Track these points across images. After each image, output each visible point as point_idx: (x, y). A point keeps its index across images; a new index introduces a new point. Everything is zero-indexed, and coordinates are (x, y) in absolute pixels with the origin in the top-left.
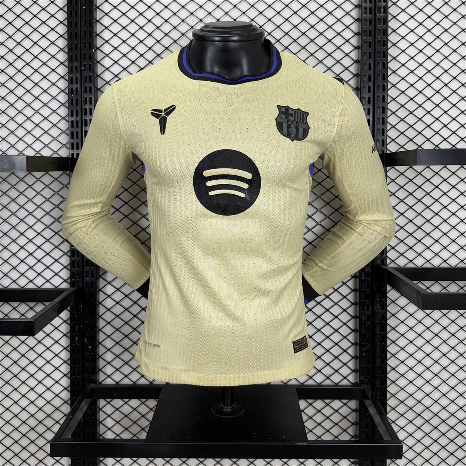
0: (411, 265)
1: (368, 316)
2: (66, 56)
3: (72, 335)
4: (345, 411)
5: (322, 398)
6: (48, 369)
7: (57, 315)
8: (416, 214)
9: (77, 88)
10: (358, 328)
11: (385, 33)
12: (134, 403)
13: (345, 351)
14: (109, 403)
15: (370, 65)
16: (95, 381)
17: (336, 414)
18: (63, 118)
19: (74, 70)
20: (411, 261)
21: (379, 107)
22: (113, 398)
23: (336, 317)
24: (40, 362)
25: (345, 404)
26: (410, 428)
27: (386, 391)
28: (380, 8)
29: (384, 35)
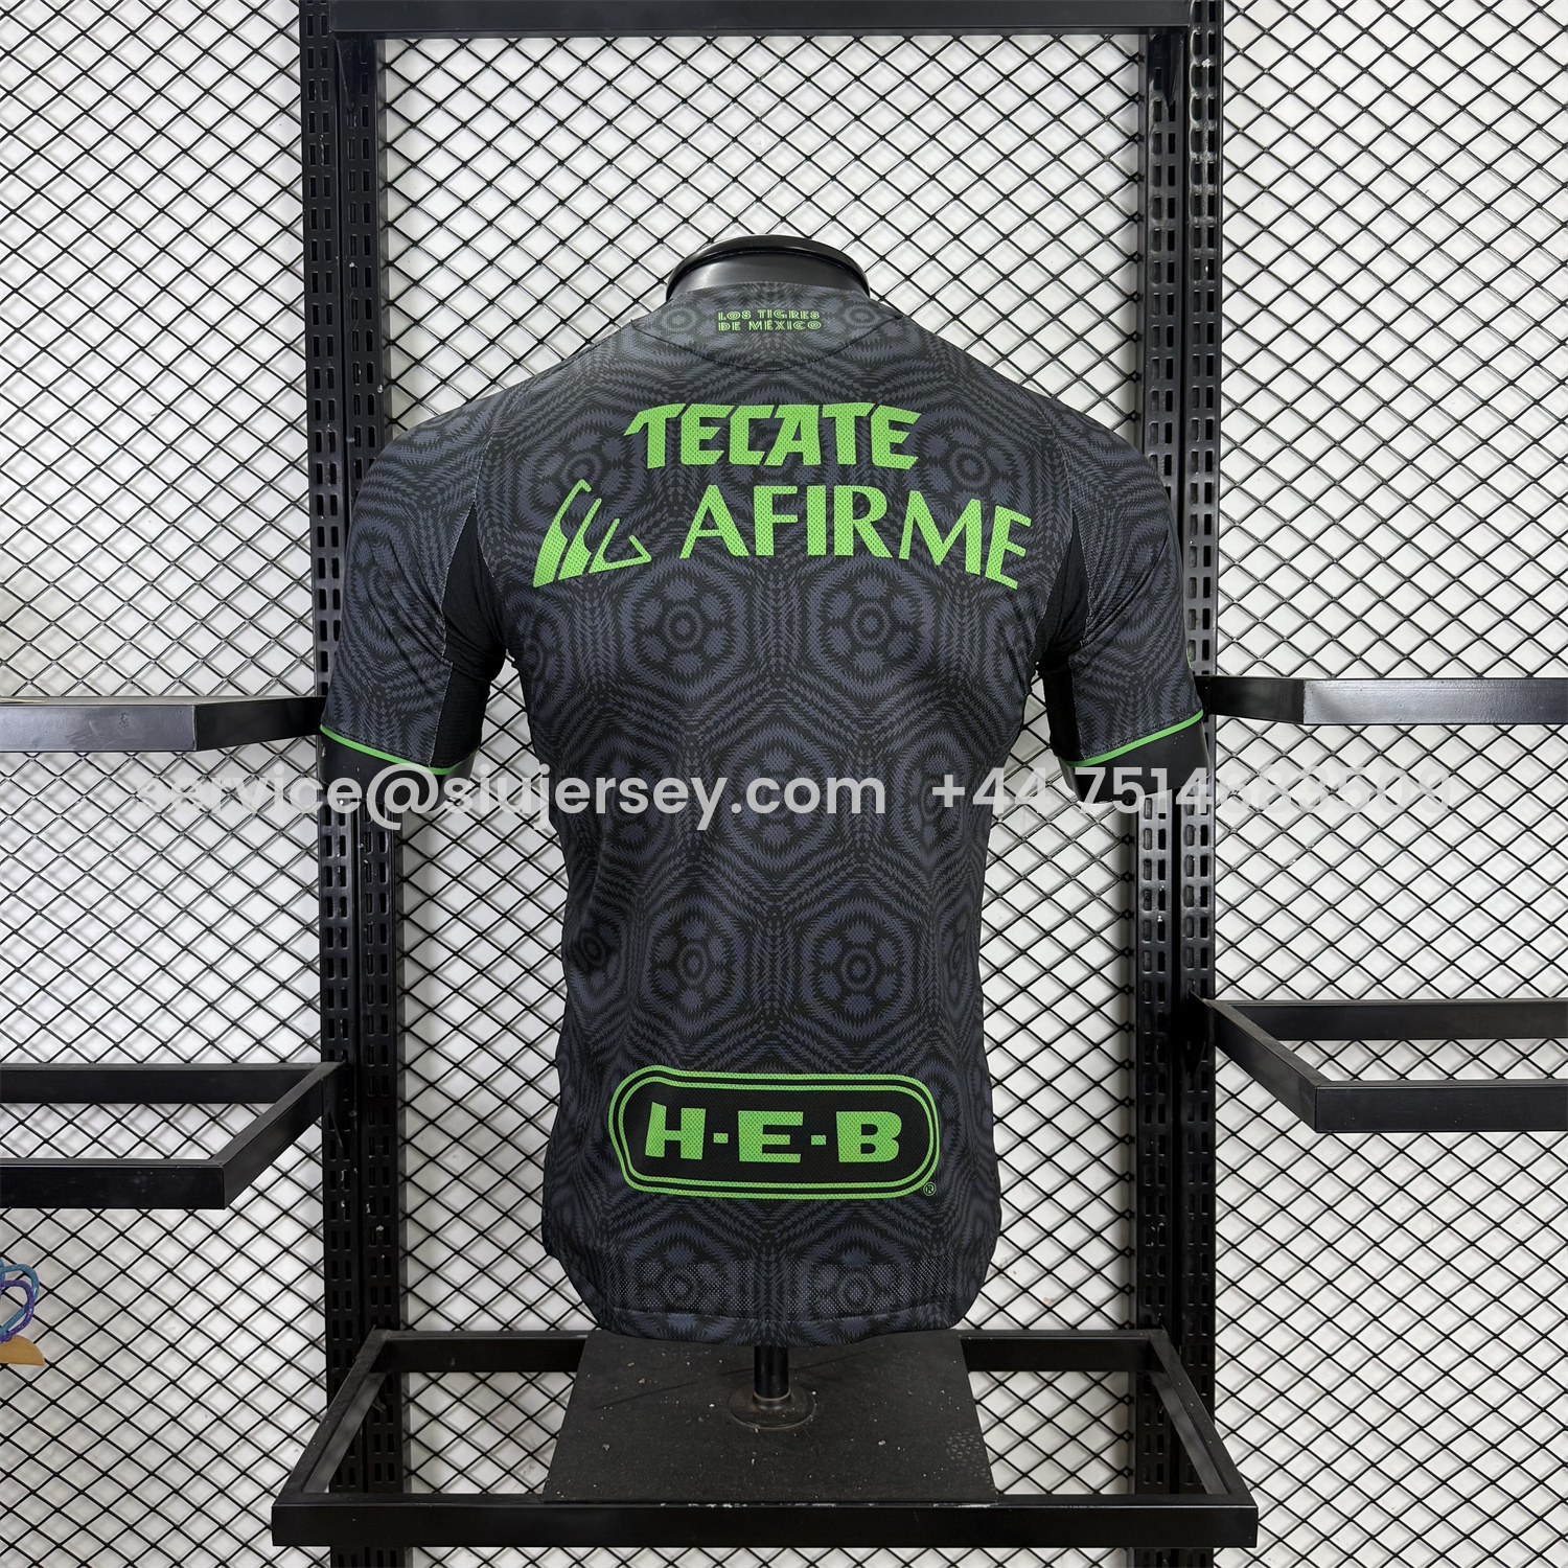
0: (1280, 996)
1: (1162, 1139)
2: (303, 405)
3: (331, 1193)
4: (1096, 1401)
5: (1033, 1367)
6: (264, 1288)
7: (291, 1140)
8: (1297, 850)
9: (333, 499)
10: (1134, 1170)
11: (1213, 336)
12: (508, 1381)
13: (1097, 1234)
14: (435, 1382)
15: (1169, 427)
16: (394, 1320)
17: (1071, 1411)
18: (298, 582)
19: (325, 444)
20: (1283, 982)
21: (1194, 549)
22: (445, 1370)
23: (1073, 1140)
24: (240, 1270)
25: (1097, 1383)
26: (1279, 1449)
27: (1213, 1345)
28: (1198, 263)
29: (1210, 340)
